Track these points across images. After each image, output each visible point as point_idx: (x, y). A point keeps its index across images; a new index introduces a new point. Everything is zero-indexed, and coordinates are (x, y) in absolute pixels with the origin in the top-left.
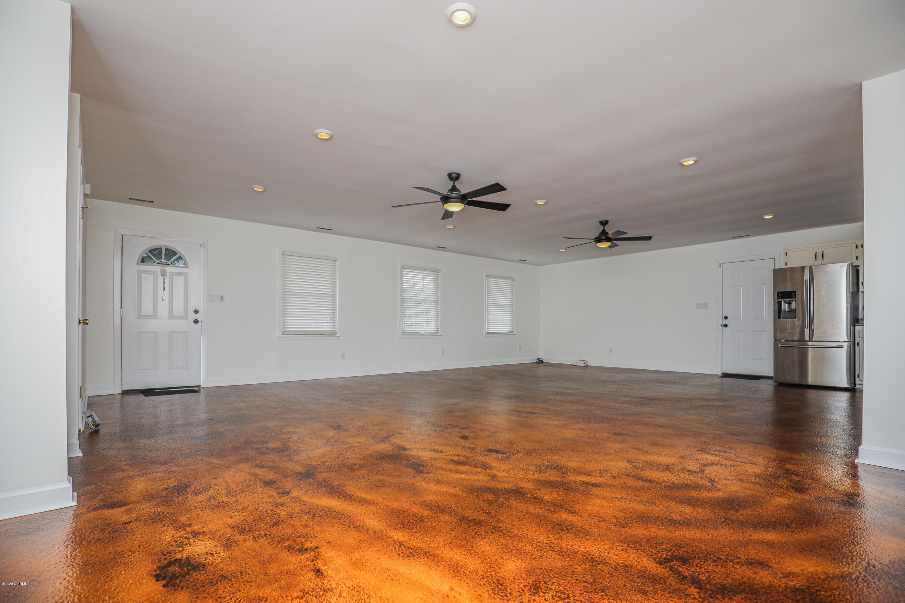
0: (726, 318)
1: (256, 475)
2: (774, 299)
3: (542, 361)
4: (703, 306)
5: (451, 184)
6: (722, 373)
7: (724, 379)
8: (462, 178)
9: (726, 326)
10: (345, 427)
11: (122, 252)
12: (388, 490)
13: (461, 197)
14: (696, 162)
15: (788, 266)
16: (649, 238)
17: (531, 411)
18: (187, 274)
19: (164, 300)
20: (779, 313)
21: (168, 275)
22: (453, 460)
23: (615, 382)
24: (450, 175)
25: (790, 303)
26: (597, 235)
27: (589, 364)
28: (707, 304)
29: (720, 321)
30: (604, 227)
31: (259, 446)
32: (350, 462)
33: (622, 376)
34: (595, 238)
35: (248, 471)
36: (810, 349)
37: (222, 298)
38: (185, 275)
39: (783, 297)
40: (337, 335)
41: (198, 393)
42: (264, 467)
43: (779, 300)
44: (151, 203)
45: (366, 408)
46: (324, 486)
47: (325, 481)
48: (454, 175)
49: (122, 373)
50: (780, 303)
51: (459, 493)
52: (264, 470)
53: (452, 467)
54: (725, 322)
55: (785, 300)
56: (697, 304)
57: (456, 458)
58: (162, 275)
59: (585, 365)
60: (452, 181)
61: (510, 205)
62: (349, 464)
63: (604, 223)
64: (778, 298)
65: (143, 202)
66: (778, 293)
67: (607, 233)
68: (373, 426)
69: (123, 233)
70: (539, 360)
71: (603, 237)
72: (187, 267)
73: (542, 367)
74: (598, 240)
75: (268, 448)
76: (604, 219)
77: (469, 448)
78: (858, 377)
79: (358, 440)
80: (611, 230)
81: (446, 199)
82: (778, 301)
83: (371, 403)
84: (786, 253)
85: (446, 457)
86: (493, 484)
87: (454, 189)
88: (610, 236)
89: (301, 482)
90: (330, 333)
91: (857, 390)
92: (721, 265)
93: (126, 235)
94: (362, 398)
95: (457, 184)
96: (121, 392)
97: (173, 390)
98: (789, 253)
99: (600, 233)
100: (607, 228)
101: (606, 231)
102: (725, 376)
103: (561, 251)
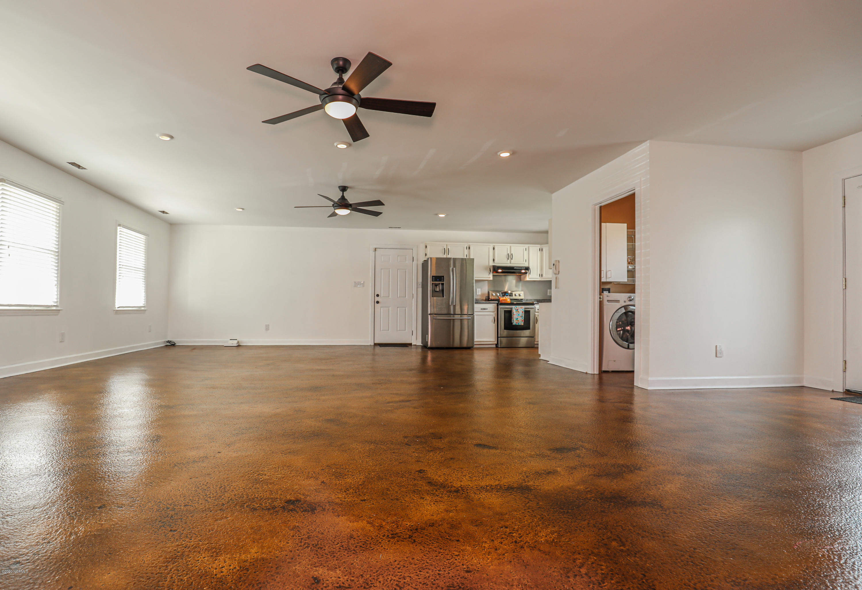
0: (378, 295)
3: (174, 345)
4: (360, 284)
9: (378, 302)
25: (438, 285)
26: (336, 201)
28: (363, 283)
29: (372, 298)
30: (343, 194)
34: (335, 204)
48: (342, 62)
54: (377, 299)
55: (437, 282)
56: (355, 282)
63: (344, 189)
64: (433, 281)
66: (433, 277)
70: (170, 343)
71: (343, 204)
74: (338, 205)
76: (344, 184)
82: (432, 283)
84: (426, 246)
92: (375, 250)
98: (428, 247)
99: (339, 199)
100: (347, 195)
101: (346, 198)
102: (375, 344)
103: (237, 210)
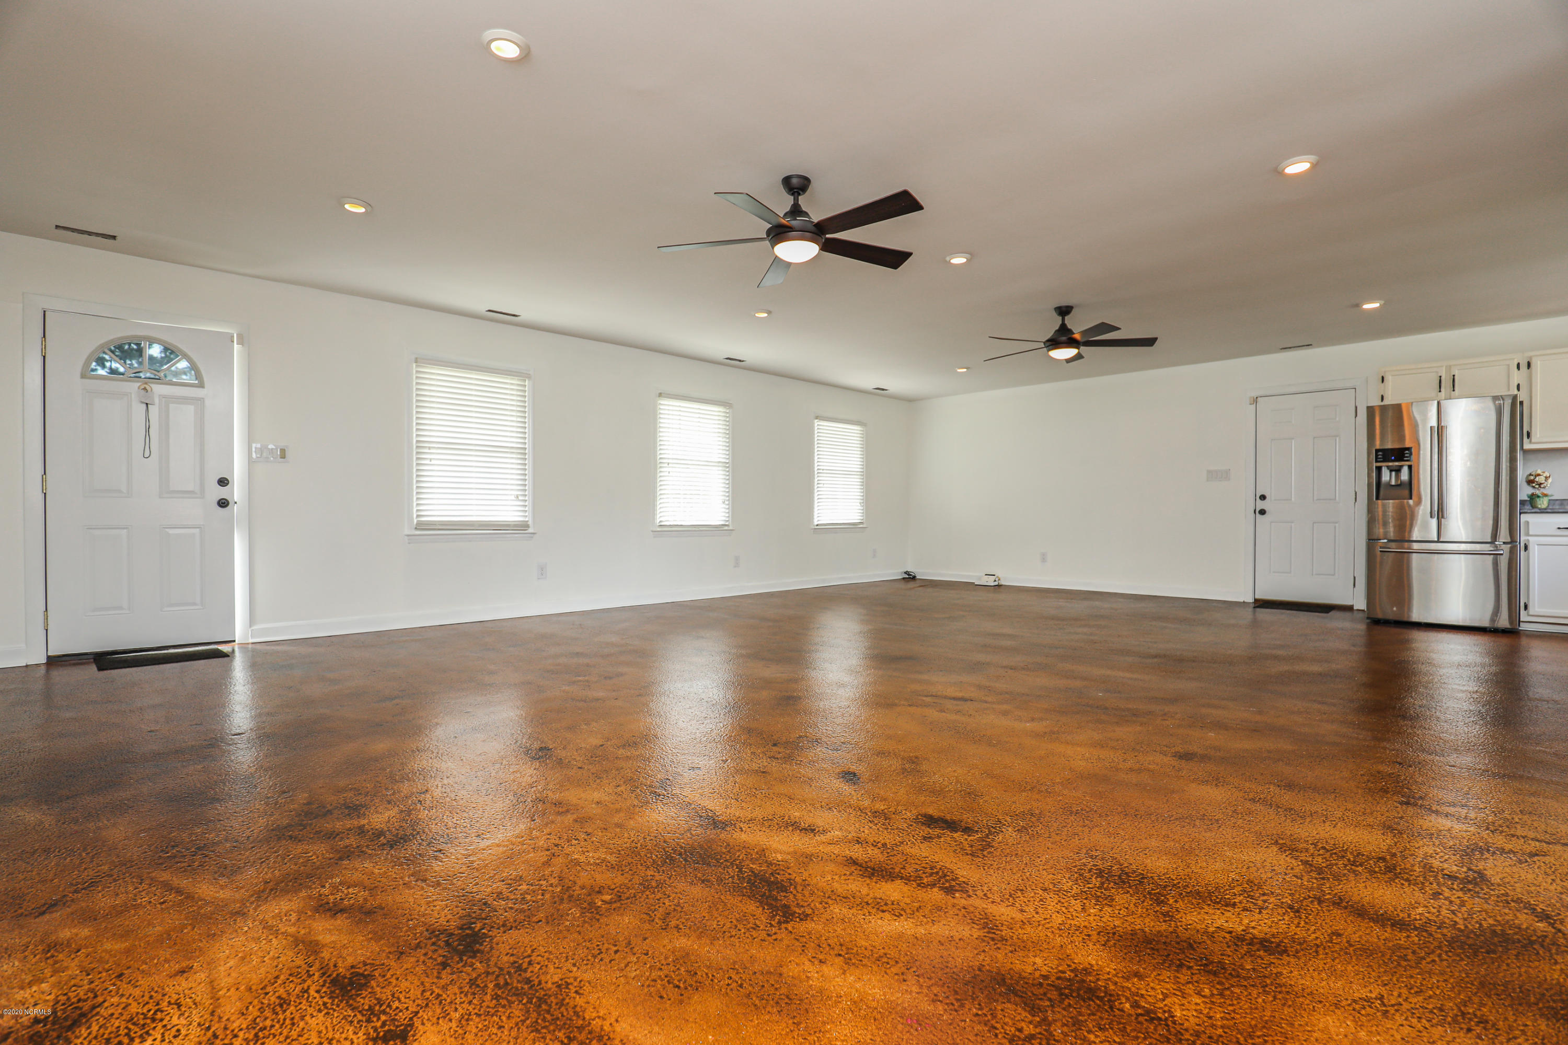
0: (1263, 497)
1: (312, 947)
2: (1369, 463)
3: (914, 577)
4: (1222, 475)
5: (790, 200)
6: (1256, 601)
7: (1258, 610)
8: (816, 186)
9: (1263, 512)
10: (562, 754)
11: (44, 348)
12: (713, 1004)
13: (813, 229)
14: (1314, 166)
15: (1386, 402)
16: (1150, 342)
17: (960, 695)
18: (202, 400)
19: (147, 455)
20: (1378, 490)
21: (157, 401)
22: (854, 862)
23: (1076, 619)
24: (787, 181)
25: (1398, 470)
26: (1049, 335)
27: (1003, 582)
28: (1227, 472)
29: (1249, 504)
30: (1063, 320)
31: (338, 825)
32: (584, 878)
33: (1079, 607)
34: (1048, 341)
35: (292, 930)
36: (1414, 555)
37: (283, 454)
38: (199, 402)
39: (1385, 460)
40: (531, 530)
41: (226, 659)
42: (342, 911)
43: (1379, 464)
44: (112, 241)
45: (601, 694)
46: (518, 994)
47: (519, 969)
48: (795, 181)
49: (46, 618)
50: (1379, 469)
51: (926, 1007)
52: (341, 921)
53: (858, 886)
54: (1261, 505)
55: (1390, 464)
56: (1209, 472)
57: (857, 852)
58: (142, 402)
59: (996, 583)
60: (793, 194)
61: (910, 254)
62: (582, 888)
63: (1064, 311)
64: (1377, 461)
65: (93, 238)
66: (1377, 451)
67: (1070, 331)
68: (624, 746)
69: (46, 306)
70: (909, 575)
71: (1062, 338)
72: (201, 385)
73: (920, 589)
74: (1054, 343)
75: (361, 831)
76: (1064, 303)
77: (875, 813)
78: (1526, 607)
79: (596, 796)
80: (1078, 325)
81: (779, 233)
82: (1376, 467)
83: (610, 678)
84: (1383, 378)
85: (831, 848)
86: (1001, 959)
87: (796, 211)
88: (1077, 336)
89: (446, 976)
90: (515, 526)
91: (1522, 632)
92: (1255, 401)
93: (54, 311)
94: (588, 665)
95: (802, 200)
96: (44, 661)
97: (166, 652)
98: (1389, 379)
99: (1056, 331)
100: (1070, 321)
101: (1069, 327)
102: (1261, 604)
103: (959, 370)
